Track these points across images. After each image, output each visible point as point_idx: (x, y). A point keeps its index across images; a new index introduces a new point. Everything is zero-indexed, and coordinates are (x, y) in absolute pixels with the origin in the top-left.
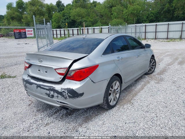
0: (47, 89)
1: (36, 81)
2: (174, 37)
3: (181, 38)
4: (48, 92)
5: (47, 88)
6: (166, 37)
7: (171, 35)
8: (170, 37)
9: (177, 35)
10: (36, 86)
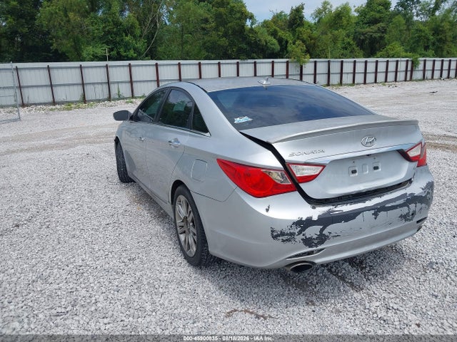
0: (401, 206)
1: (355, 203)
2: (68, 100)
3: (84, 100)
4: (405, 210)
5: (401, 201)
6: (50, 100)
7: (61, 94)
8: (58, 98)
9: (75, 94)
10: (373, 212)
